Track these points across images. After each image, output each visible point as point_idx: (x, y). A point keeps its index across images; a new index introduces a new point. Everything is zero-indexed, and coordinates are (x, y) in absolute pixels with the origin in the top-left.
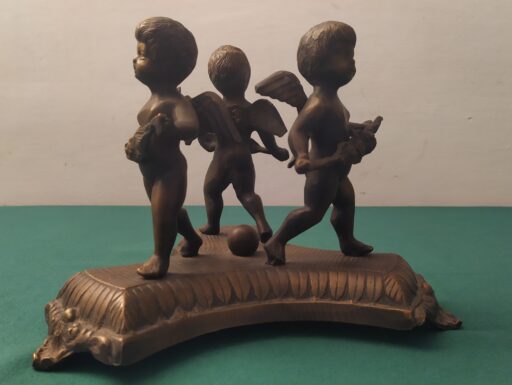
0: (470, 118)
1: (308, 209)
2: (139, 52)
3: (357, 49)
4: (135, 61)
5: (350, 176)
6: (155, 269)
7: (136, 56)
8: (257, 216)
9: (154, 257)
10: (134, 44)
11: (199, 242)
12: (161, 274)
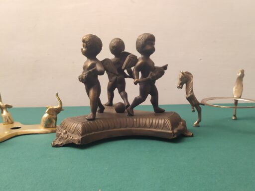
0: (201, 60)
1: (140, 97)
2: (83, 46)
3: (156, 43)
4: (82, 49)
5: (155, 84)
6: (91, 117)
7: (82, 47)
8: (125, 99)
9: (91, 113)
10: (82, 43)
11: (104, 108)
12: (93, 119)
